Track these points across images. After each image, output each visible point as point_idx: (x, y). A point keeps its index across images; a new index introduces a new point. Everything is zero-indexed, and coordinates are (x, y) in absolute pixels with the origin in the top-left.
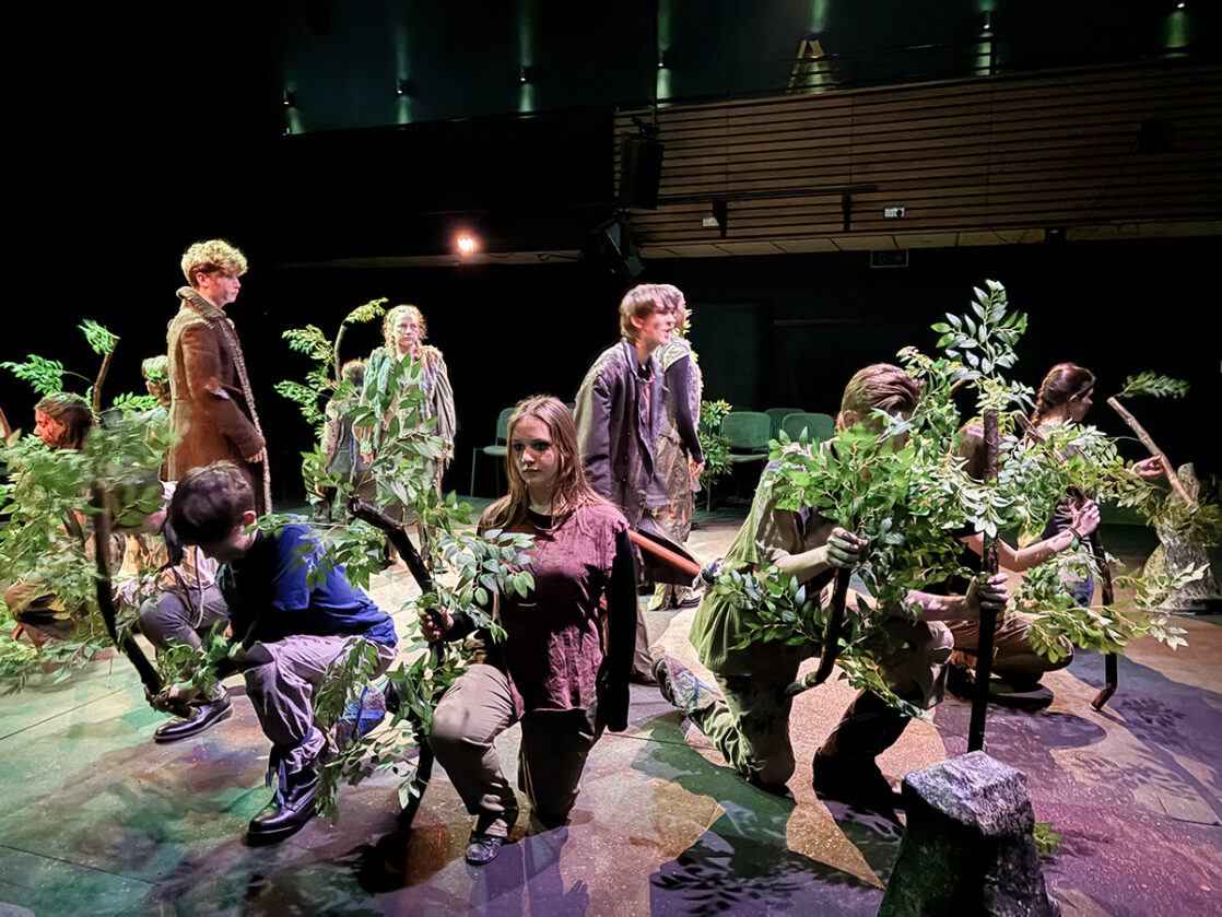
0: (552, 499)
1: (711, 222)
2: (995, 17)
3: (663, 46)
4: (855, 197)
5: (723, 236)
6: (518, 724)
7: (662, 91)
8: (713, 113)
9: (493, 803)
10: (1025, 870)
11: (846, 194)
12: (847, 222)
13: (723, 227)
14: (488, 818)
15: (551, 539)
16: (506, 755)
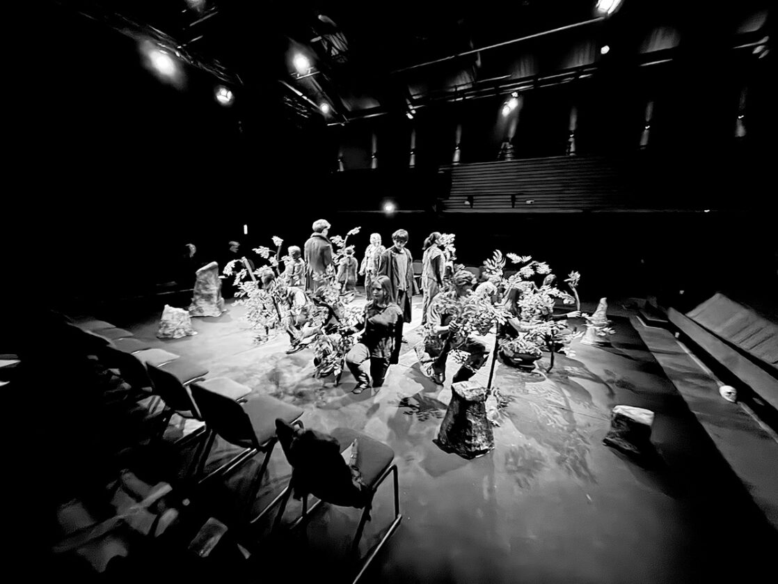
0: (382, 303)
1: (467, 203)
2: (575, 132)
3: (458, 142)
4: (517, 197)
5: (472, 208)
6: (369, 360)
7: (457, 157)
8: (472, 166)
9: (363, 379)
10: (479, 410)
11: (513, 196)
12: (513, 205)
13: (471, 205)
14: (362, 383)
15: (380, 314)
16: (366, 367)
